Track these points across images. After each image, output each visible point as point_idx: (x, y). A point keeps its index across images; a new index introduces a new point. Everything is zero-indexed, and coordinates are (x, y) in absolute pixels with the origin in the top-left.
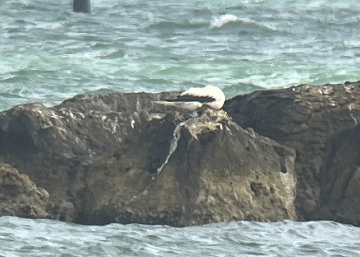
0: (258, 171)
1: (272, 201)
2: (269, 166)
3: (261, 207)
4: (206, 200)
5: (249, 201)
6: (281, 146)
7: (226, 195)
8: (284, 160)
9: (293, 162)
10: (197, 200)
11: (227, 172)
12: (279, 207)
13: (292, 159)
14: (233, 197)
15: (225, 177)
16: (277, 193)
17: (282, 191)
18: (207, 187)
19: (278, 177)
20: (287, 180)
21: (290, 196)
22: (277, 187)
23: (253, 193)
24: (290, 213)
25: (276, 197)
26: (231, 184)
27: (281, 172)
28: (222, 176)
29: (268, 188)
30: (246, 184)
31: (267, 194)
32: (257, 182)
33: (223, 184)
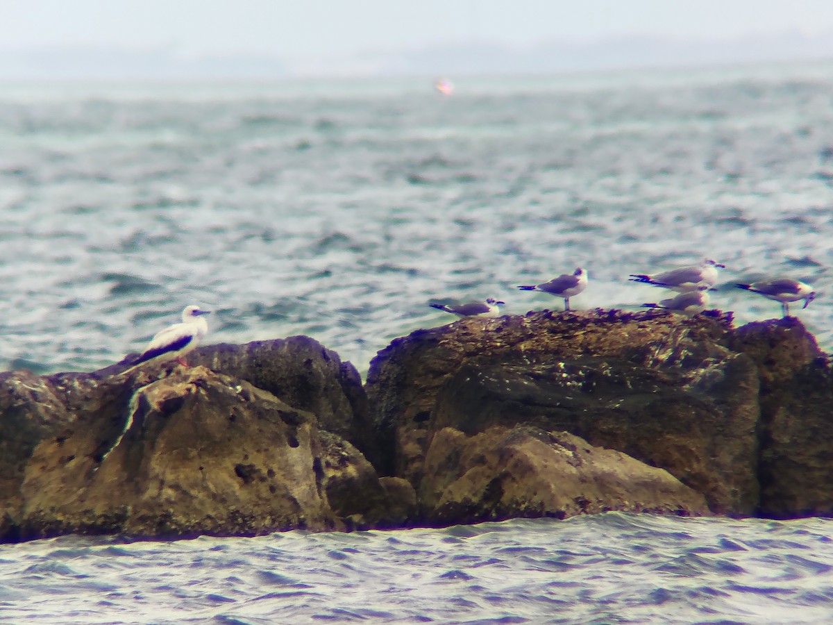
0: (246, 448)
1: (272, 489)
2: (266, 441)
3: (254, 498)
4: (159, 495)
5: (234, 492)
6: (294, 410)
7: (194, 485)
8: (295, 429)
9: (309, 432)
10: (146, 497)
11: (194, 453)
12: (283, 496)
13: (307, 427)
14: (206, 489)
15: (190, 460)
16: (279, 477)
17: (289, 474)
18: (161, 477)
19: (282, 454)
20: (298, 457)
21: (305, 479)
22: (279, 468)
23: (240, 479)
24: (305, 503)
25: (278, 483)
26: (201, 468)
27: (288, 446)
28: (184, 458)
29: (265, 471)
30: (226, 468)
31: (263, 479)
32: (246, 463)
33: (188, 471)
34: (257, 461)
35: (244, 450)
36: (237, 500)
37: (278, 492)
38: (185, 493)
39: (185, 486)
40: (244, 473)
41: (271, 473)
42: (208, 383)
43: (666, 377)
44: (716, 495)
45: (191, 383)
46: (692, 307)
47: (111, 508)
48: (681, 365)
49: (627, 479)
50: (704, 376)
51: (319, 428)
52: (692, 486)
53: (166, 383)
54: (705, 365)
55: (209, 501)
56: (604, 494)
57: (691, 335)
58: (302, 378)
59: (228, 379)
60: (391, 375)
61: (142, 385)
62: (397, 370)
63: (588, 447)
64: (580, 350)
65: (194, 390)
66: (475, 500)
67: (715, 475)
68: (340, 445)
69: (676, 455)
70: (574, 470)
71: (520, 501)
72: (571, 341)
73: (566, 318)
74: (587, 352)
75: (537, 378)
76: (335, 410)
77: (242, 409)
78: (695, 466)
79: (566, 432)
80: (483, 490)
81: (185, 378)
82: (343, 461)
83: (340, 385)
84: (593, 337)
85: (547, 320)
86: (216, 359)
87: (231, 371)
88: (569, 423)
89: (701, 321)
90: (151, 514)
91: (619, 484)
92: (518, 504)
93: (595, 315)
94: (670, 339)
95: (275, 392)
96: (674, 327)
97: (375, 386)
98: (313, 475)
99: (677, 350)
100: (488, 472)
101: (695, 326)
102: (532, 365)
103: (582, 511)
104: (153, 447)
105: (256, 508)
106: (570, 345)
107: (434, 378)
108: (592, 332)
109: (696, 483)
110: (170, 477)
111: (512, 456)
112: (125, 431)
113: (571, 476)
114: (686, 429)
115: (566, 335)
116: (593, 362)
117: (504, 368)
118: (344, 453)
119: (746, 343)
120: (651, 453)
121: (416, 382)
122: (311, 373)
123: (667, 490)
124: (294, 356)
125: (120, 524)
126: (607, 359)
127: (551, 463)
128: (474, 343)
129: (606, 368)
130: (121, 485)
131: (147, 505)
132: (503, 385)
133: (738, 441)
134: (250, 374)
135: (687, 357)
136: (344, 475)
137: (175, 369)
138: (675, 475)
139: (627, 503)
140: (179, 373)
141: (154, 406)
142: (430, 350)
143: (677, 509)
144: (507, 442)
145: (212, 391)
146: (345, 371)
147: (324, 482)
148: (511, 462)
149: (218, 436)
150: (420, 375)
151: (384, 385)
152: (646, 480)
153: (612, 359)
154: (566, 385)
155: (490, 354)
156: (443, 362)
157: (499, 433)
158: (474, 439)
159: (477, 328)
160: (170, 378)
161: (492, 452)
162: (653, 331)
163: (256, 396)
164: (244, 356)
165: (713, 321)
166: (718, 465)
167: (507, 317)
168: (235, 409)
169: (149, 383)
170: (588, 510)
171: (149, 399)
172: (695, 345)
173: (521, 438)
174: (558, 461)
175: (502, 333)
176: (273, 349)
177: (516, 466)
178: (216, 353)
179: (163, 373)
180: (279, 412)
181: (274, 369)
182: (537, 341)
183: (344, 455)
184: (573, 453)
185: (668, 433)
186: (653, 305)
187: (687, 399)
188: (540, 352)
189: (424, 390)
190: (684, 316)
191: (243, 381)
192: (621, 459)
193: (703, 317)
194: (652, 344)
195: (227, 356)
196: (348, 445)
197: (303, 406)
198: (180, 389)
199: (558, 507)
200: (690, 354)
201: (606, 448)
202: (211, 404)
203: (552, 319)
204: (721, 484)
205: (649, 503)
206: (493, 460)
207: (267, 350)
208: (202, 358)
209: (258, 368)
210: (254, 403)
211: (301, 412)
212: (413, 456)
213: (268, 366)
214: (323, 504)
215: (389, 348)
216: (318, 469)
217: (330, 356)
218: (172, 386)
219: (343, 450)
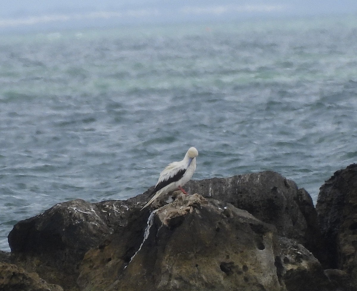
0: (228, 250)
1: (246, 279)
2: (241, 245)
3: (234, 286)
4: (168, 284)
5: (220, 282)
7: (193, 277)
8: (262, 237)
9: (272, 238)
10: (159, 286)
11: (192, 255)
13: (270, 235)
14: (201, 279)
15: (190, 259)
16: (251, 271)
17: (258, 268)
18: (170, 272)
19: (253, 254)
20: (265, 256)
21: (269, 272)
22: (251, 264)
23: (224, 273)
25: (250, 275)
26: (197, 266)
27: (257, 249)
28: (185, 258)
29: (241, 267)
30: (215, 265)
31: (240, 273)
32: (228, 261)
33: (188, 267)
34: (236, 260)
35: (226, 252)
36: (222, 287)
37: (250, 281)
38: (186, 282)
39: (186, 278)
40: (226, 269)
41: (245, 268)
42: (201, 205)
45: (190, 206)
53: (172, 206)
55: (202, 287)
58: (270, 201)
59: (218, 202)
60: (334, 197)
61: (155, 209)
62: (338, 193)
65: (191, 211)
68: (296, 247)
76: (294, 223)
77: (224, 223)
81: (185, 202)
82: (299, 258)
83: (298, 206)
86: (210, 189)
87: (221, 196)
95: (251, 209)
98: (275, 269)
104: (164, 251)
110: (175, 272)
112: (144, 240)
118: (298, 253)
121: (350, 201)
122: (276, 197)
124: (264, 185)
130: (143, 277)
134: (233, 199)
136: (299, 269)
137: (179, 196)
140: (181, 198)
141: (164, 222)
145: (204, 211)
146: (301, 195)
147: (284, 274)
149: (208, 243)
151: (329, 204)
160: (174, 202)
163: (234, 215)
164: (229, 186)
168: (219, 223)
169: (160, 206)
171: (160, 218)
176: (249, 181)
178: (211, 185)
179: (170, 200)
180: (251, 225)
181: (250, 195)
191: (228, 204)
195: (218, 186)
196: (301, 246)
198: (182, 210)
202: (203, 220)
207: (245, 182)
208: (201, 188)
209: (239, 194)
210: (233, 219)
211: (265, 225)
212: (349, 254)
213: (246, 193)
214: (282, 289)
215: (333, 178)
216: (278, 264)
217: (289, 184)
218: (176, 208)
219: (298, 251)
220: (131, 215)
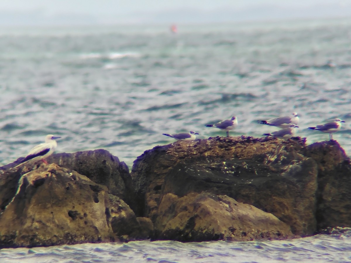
0: (74, 203)
1: (86, 223)
2: (83, 199)
3: (77, 227)
4: (32, 225)
5: (67, 224)
6: (97, 184)
7: (48, 221)
8: (97, 194)
9: (104, 195)
10: (25, 226)
11: (49, 205)
12: (91, 226)
13: (103, 193)
14: (54, 222)
15: (48, 208)
16: (89, 217)
17: (94, 215)
18: (33, 217)
19: (91, 206)
20: (99, 208)
21: (101, 218)
22: (89, 213)
23: (70, 218)
24: (101, 230)
25: (89, 220)
26: (52, 213)
27: (94, 202)
28: (45, 208)
29: (82, 214)
30: (64, 212)
31: (81, 218)
32: (74, 210)
33: (46, 214)
34: (79, 209)
35: (73, 204)
36: (69, 228)
37: (89, 224)
38: (44, 224)
39: (44, 221)
40: (72, 215)
41: (85, 215)
42: (57, 171)
43: (274, 169)
44: (296, 226)
45: (49, 171)
46: (287, 135)
47: (9, 232)
48: (281, 163)
49: (254, 218)
50: (291, 169)
51: (109, 193)
52: (284, 221)
53: (37, 172)
54: (292, 163)
55: (55, 228)
56: (243, 225)
57: (286, 149)
58: (101, 169)
59: (66, 170)
60: (143, 168)
61: (25, 173)
62: (146, 165)
63: (236, 202)
64: (233, 156)
65: (50, 175)
66: (182, 228)
67: (296, 216)
68: (118, 201)
69: (278, 207)
70: (229, 214)
71: (203, 228)
72: (229, 152)
73: (227, 140)
74: (236, 157)
75: (213, 169)
76: (116, 185)
77: (72, 184)
78: (286, 211)
79: (226, 195)
80: (185, 224)
81: (46, 169)
82: (120, 209)
83: (119, 173)
84: (239, 150)
85: (218, 141)
86: (61, 160)
87: (68, 166)
88: (227, 191)
89: (291, 142)
90: (27, 235)
91: (250, 221)
92: (202, 230)
93: (241, 139)
94: (276, 151)
95: (88, 176)
96: (278, 145)
97: (136, 173)
98: (105, 216)
99: (279, 156)
100: (188, 214)
101: (288, 145)
102: (211, 163)
103: (232, 234)
104: (29, 202)
105: (78, 232)
106: (229, 154)
107: (164, 169)
108: (239, 147)
109: (286, 220)
110: (37, 217)
111: (200, 207)
112: (16, 194)
113: (227, 216)
114: (283, 194)
115: (227, 149)
116: (239, 162)
117: (197, 164)
118: (120, 205)
119: (312, 153)
120: (266, 206)
121: (155, 171)
122: (105, 167)
123: (273, 223)
124: (97, 159)
125: (13, 239)
126: (246, 160)
127: (218, 211)
128: (183, 153)
129: (245, 165)
130: (14, 221)
131: (26, 231)
132: (197, 173)
133: (308, 200)
134: (76, 167)
135: (284, 159)
136: (120, 216)
137: (41, 165)
138: (277, 216)
139: (253, 230)
140: (43, 167)
141: (31, 182)
142: (162, 156)
143: (277, 233)
144: (198, 200)
145: (58, 175)
146: (122, 166)
147: (110, 220)
148: (199, 210)
149: (61, 197)
150: (157, 168)
151: (140, 173)
152: (263, 219)
153: (248, 161)
154: (226, 173)
155: (191, 158)
156: (168, 162)
157: (194, 196)
158: (182, 198)
159: (185, 145)
160: (38, 169)
161: (191, 205)
162: (268, 147)
163: (79, 178)
164: (74, 159)
165: (297, 142)
166: (298, 211)
167: (200, 140)
168: (69, 184)
169: (28, 172)
170: (235, 233)
171: (28, 179)
172: (288, 153)
173: (204, 198)
174: (221, 209)
175: (197, 148)
176: (88, 155)
177: (202, 211)
178: (61, 157)
179: (35, 167)
180: (90, 185)
181: (88, 165)
182: (213, 151)
183: (120, 206)
184: (229, 206)
185: (274, 196)
186: (268, 135)
187: (284, 180)
188: (214, 157)
189: (159, 175)
190: (283, 139)
191: (73, 171)
192: (251, 209)
193: (292, 140)
194: (268, 153)
195: (66, 159)
196: (122, 201)
197: (101, 183)
198: (43, 174)
199: (221, 232)
200: (285, 158)
201: (244, 203)
202: (58, 182)
203: (221, 141)
204: (298, 220)
205: (264, 230)
206: (191, 209)
207: (85, 156)
208: (54, 159)
209: (80, 165)
210: (78, 181)
211: (100, 186)
212: (153, 207)
213: (85, 164)
214: (109, 230)
215: (143, 155)
216: (107, 213)
217: (114, 159)
218: (39, 173)
219: (120, 204)
220: (8, 177)
